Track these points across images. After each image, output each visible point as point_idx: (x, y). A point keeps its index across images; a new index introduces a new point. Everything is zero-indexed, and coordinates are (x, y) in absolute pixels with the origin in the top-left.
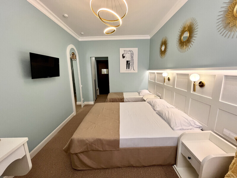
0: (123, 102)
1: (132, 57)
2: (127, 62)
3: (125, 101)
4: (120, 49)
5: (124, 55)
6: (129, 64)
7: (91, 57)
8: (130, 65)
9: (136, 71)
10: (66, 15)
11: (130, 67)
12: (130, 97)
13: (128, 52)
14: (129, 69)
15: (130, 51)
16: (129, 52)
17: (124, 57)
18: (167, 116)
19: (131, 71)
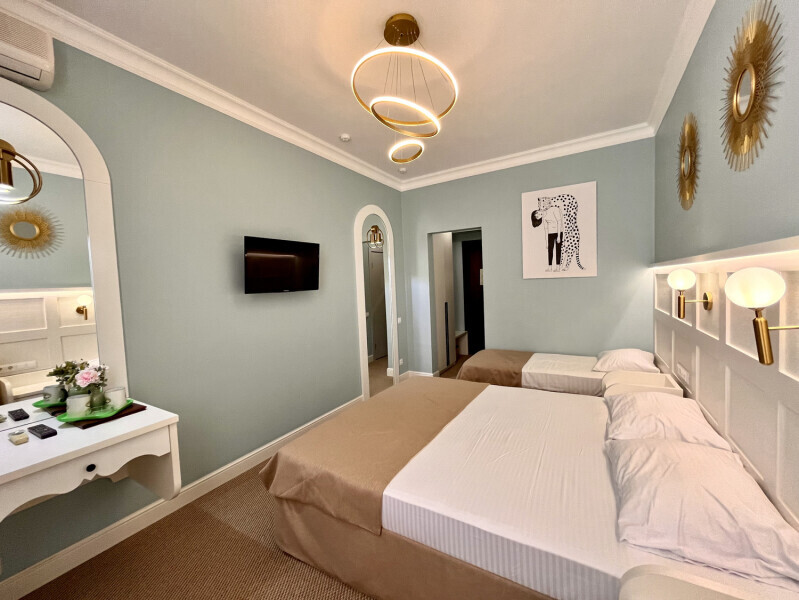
0: (518, 385)
1: (572, 219)
2: (552, 237)
3: (523, 382)
4: (524, 195)
5: (538, 216)
6: (559, 246)
7: (430, 235)
8: (563, 249)
9: (591, 270)
10: (345, 136)
11: (564, 256)
12: (549, 372)
13: (553, 204)
14: (558, 262)
15: (562, 198)
16: (559, 203)
17: (536, 222)
18: (630, 470)
19: (568, 270)
